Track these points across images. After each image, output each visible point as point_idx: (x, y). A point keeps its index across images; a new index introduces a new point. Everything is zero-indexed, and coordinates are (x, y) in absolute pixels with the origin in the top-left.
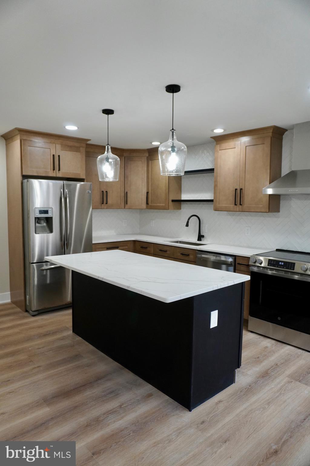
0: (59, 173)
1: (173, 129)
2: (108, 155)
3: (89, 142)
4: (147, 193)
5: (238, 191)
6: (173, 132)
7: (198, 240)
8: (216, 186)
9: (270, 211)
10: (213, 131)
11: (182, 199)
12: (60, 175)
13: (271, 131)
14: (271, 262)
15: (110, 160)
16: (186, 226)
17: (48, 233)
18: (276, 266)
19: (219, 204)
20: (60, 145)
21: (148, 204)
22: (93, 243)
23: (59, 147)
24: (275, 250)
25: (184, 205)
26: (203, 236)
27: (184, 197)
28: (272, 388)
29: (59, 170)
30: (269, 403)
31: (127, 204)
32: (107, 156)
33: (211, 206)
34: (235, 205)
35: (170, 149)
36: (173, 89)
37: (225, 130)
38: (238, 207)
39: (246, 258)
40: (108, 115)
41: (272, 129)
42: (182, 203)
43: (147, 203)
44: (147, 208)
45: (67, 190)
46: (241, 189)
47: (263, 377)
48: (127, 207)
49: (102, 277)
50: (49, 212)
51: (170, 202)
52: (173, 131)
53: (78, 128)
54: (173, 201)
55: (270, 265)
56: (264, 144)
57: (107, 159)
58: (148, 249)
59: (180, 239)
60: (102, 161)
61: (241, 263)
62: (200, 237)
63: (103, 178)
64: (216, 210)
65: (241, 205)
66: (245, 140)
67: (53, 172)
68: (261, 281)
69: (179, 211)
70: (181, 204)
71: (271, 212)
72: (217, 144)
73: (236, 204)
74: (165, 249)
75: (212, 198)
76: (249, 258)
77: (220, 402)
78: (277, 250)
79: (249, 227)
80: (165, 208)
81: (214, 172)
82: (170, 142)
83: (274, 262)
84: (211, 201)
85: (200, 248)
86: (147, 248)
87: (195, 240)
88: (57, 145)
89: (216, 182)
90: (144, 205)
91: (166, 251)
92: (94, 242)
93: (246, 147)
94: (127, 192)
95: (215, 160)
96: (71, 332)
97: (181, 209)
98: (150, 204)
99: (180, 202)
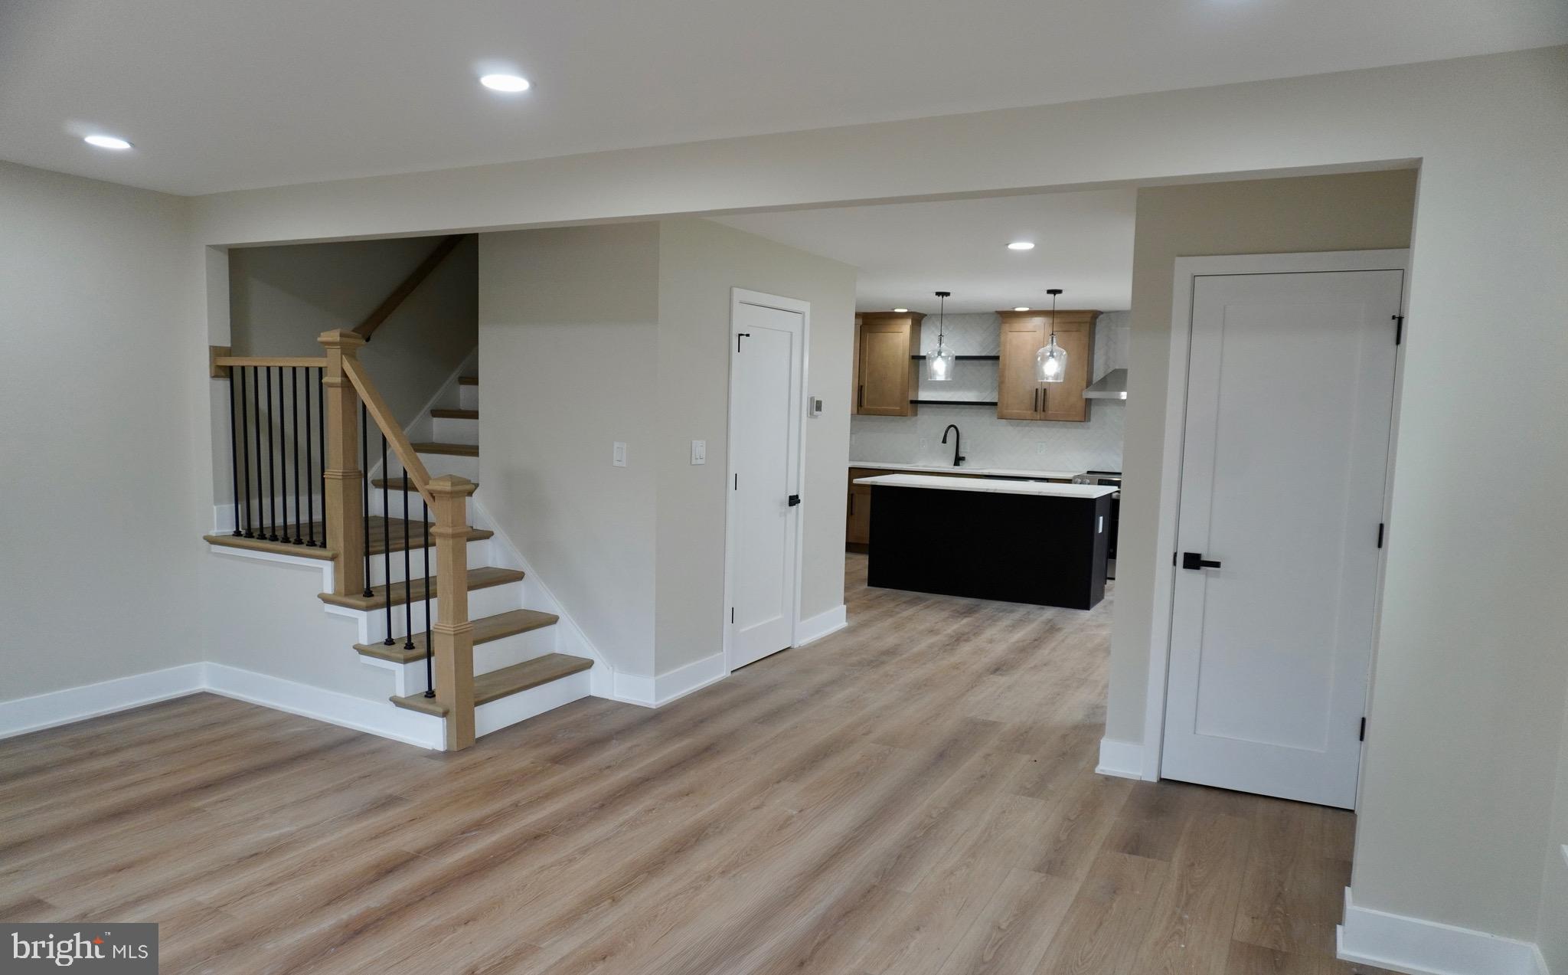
4: (861, 387)
5: (1040, 393)
7: (955, 465)
8: (1000, 383)
9: (1086, 421)
13: (1090, 317)
16: (943, 442)
19: (1006, 409)
24: (1087, 473)
25: (921, 409)
26: (963, 459)
27: (924, 395)
34: (1036, 410)
35: (1049, 354)
38: (1040, 415)
42: (919, 405)
43: (860, 405)
44: (859, 413)
46: (1045, 389)
51: (911, 404)
54: (913, 402)
62: (958, 460)
64: (1001, 417)
65: (1044, 411)
69: (914, 419)
70: (917, 407)
72: (999, 323)
75: (995, 400)
76: (1071, 480)
79: (1045, 441)
80: (902, 414)
81: (998, 361)
82: (1049, 347)
84: (995, 404)
87: (950, 465)
89: (1002, 375)
96: (865, 586)
97: (917, 416)
98: (866, 407)
99: (916, 403)
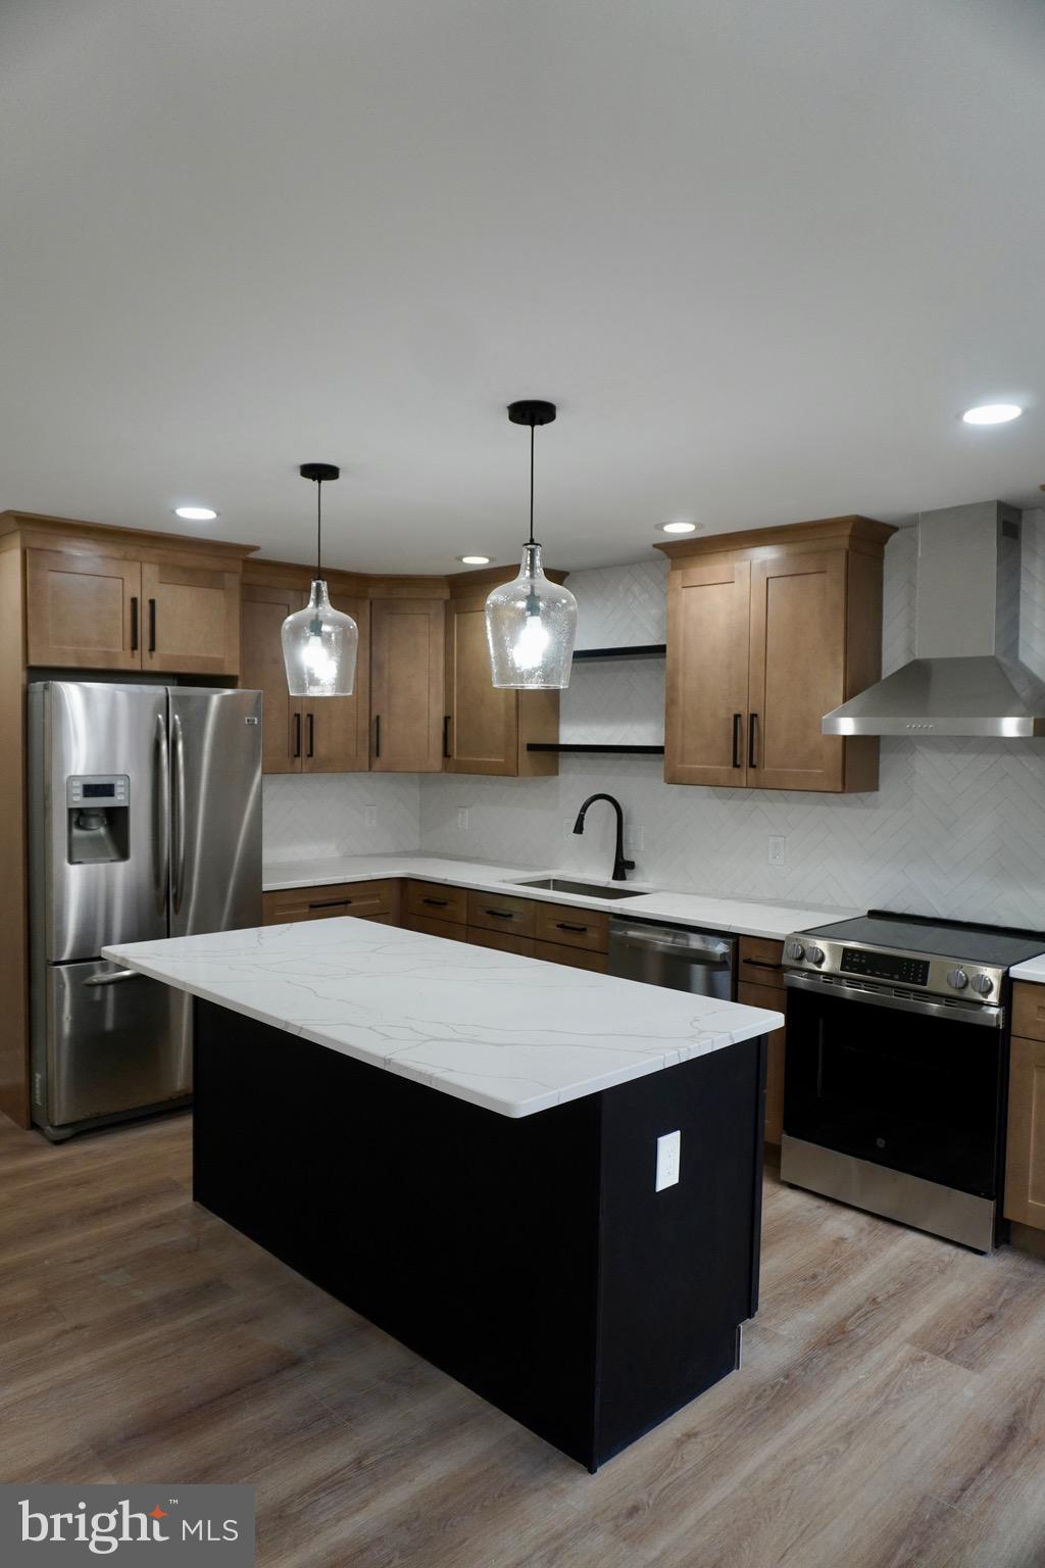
0: (151, 657)
1: (532, 542)
2: (320, 614)
3: (253, 555)
4: (447, 719)
5: (745, 723)
6: (532, 551)
7: (615, 877)
8: (671, 703)
9: (847, 788)
10: (660, 527)
11: (563, 741)
12: (153, 664)
13: (847, 532)
14: (853, 956)
15: (325, 628)
16: (575, 832)
17: (113, 861)
18: (869, 972)
19: (682, 762)
20: (156, 568)
21: (449, 756)
22: (264, 890)
23: (151, 571)
24: (866, 913)
25: (566, 762)
26: (631, 865)
27: (569, 735)
28: (859, 1383)
29: (152, 648)
30: (851, 1433)
31: (378, 755)
32: (317, 616)
33: (655, 767)
34: (736, 765)
35: (522, 605)
36: (532, 413)
37: (699, 526)
38: (745, 774)
39: (772, 943)
40: (320, 482)
41: (850, 526)
42: (560, 753)
43: (446, 754)
44: (446, 769)
45: (177, 717)
46: (753, 716)
47: (830, 1344)
48: (377, 764)
49: (299, 1024)
50: (118, 790)
51: (524, 754)
52: (533, 546)
53: (218, 514)
54: (531, 747)
55: (847, 967)
56: (824, 572)
57: (316, 626)
58: (448, 907)
59: (554, 874)
60: (297, 630)
61: (754, 959)
62: (622, 868)
63: (301, 686)
64: (672, 780)
65: (752, 766)
66: (765, 555)
67: (133, 656)
68: (821, 1022)
69: (553, 780)
70: (558, 756)
71: (850, 792)
72: (674, 568)
73: (738, 763)
74: (507, 907)
75: (660, 742)
76: (783, 942)
77: (690, 1435)
78: (873, 914)
79: (781, 836)
80: (508, 771)
81: (665, 657)
82: (522, 583)
83: (861, 958)
84: (658, 750)
85: (621, 909)
86: (445, 904)
87: (603, 876)
88: (147, 568)
89: (671, 689)
90: (436, 760)
91: (510, 916)
92: (266, 887)
93: (768, 579)
94: (378, 717)
95: (669, 619)
96: (187, 1199)
97: (558, 774)
98: (455, 757)
99: (555, 750)
